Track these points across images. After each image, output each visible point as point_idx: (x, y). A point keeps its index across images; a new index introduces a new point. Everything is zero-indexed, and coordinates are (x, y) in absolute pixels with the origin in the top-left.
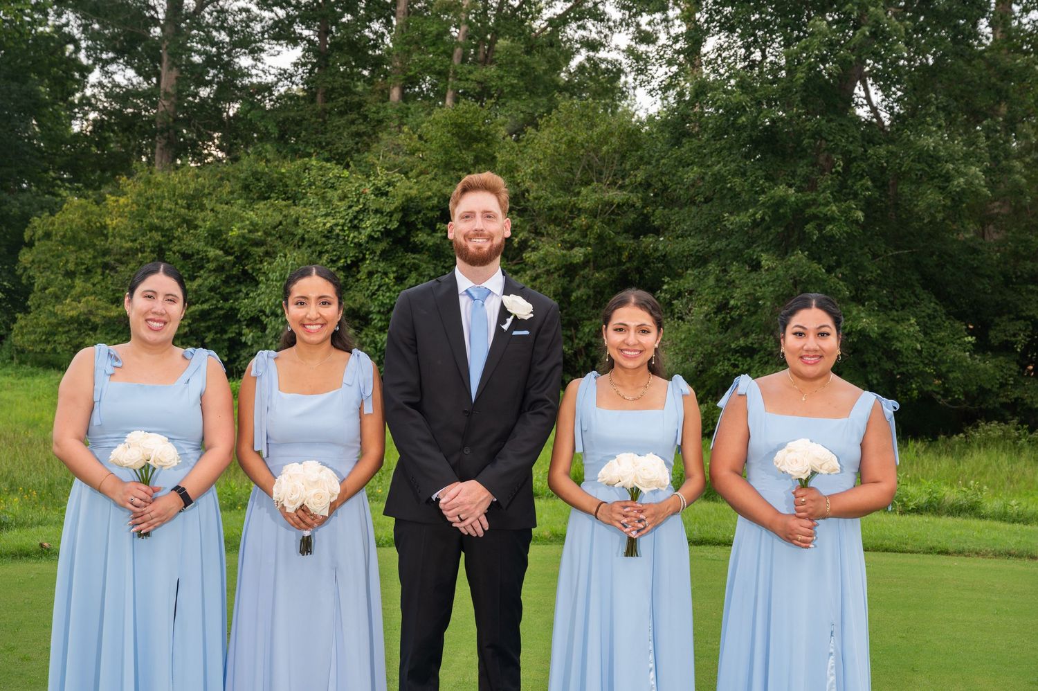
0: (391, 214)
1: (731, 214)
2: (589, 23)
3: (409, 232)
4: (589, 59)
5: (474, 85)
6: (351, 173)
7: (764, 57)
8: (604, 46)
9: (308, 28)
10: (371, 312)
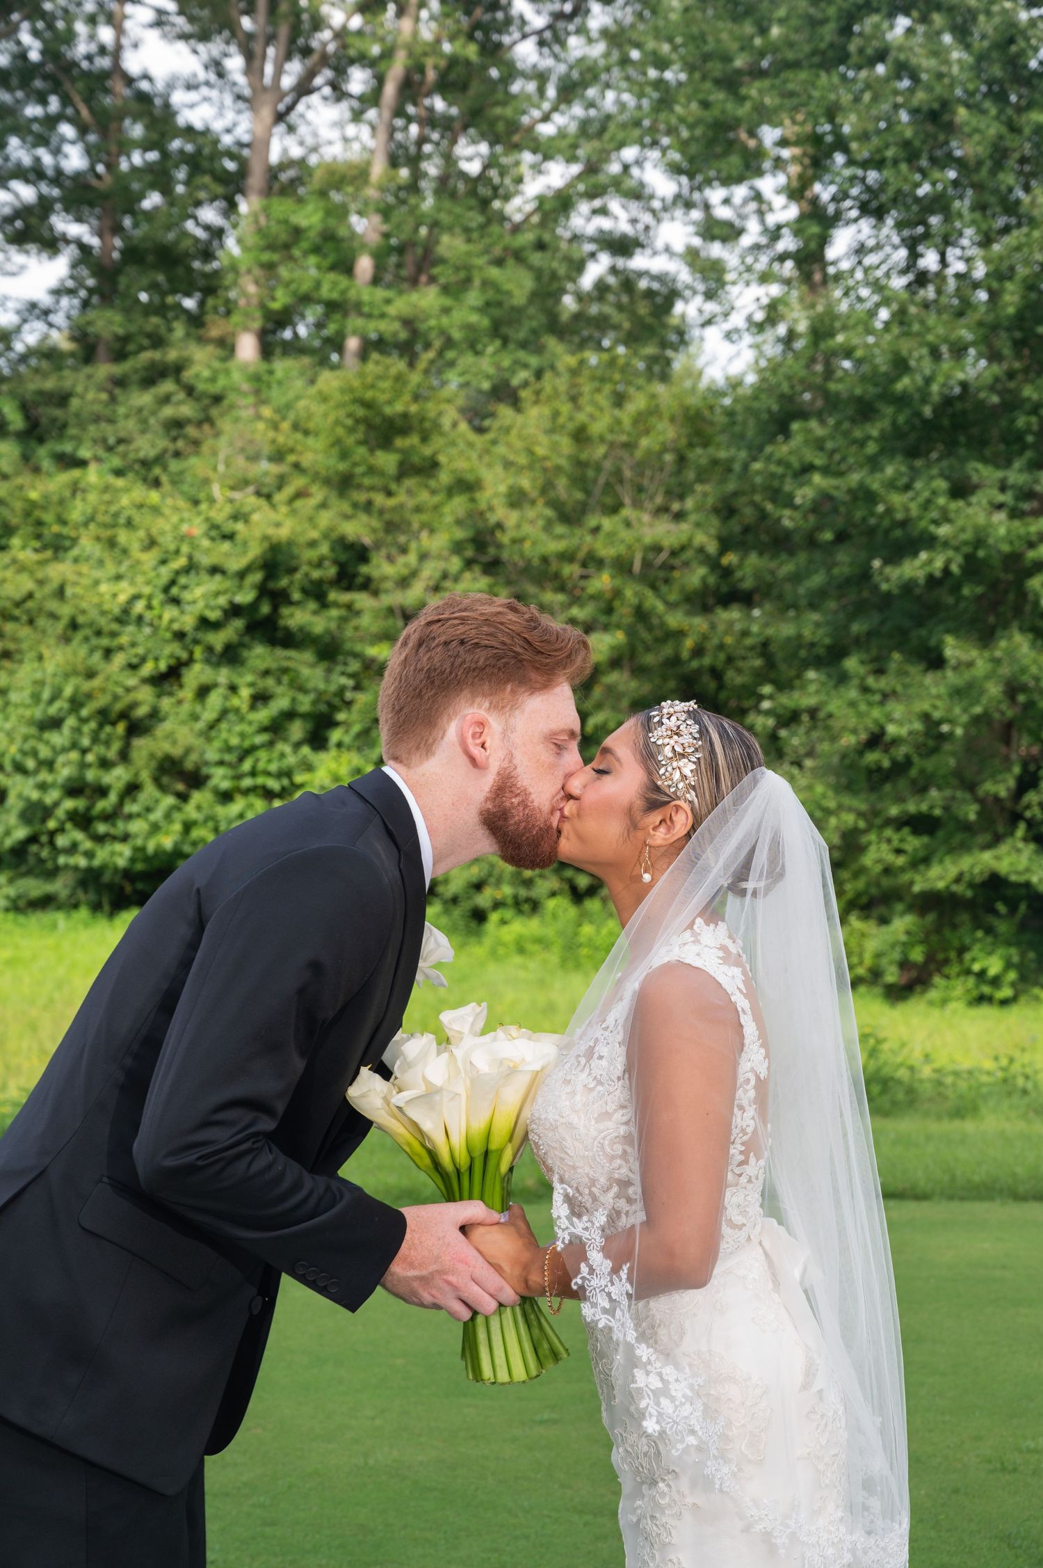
0: (242, 575)
1: (887, 561)
2: (615, 205)
3: (275, 609)
4: (613, 270)
5: (396, 326)
6: (163, 497)
7: (943, 262)
8: (642, 246)
9: (79, 220)
10: (207, 763)
